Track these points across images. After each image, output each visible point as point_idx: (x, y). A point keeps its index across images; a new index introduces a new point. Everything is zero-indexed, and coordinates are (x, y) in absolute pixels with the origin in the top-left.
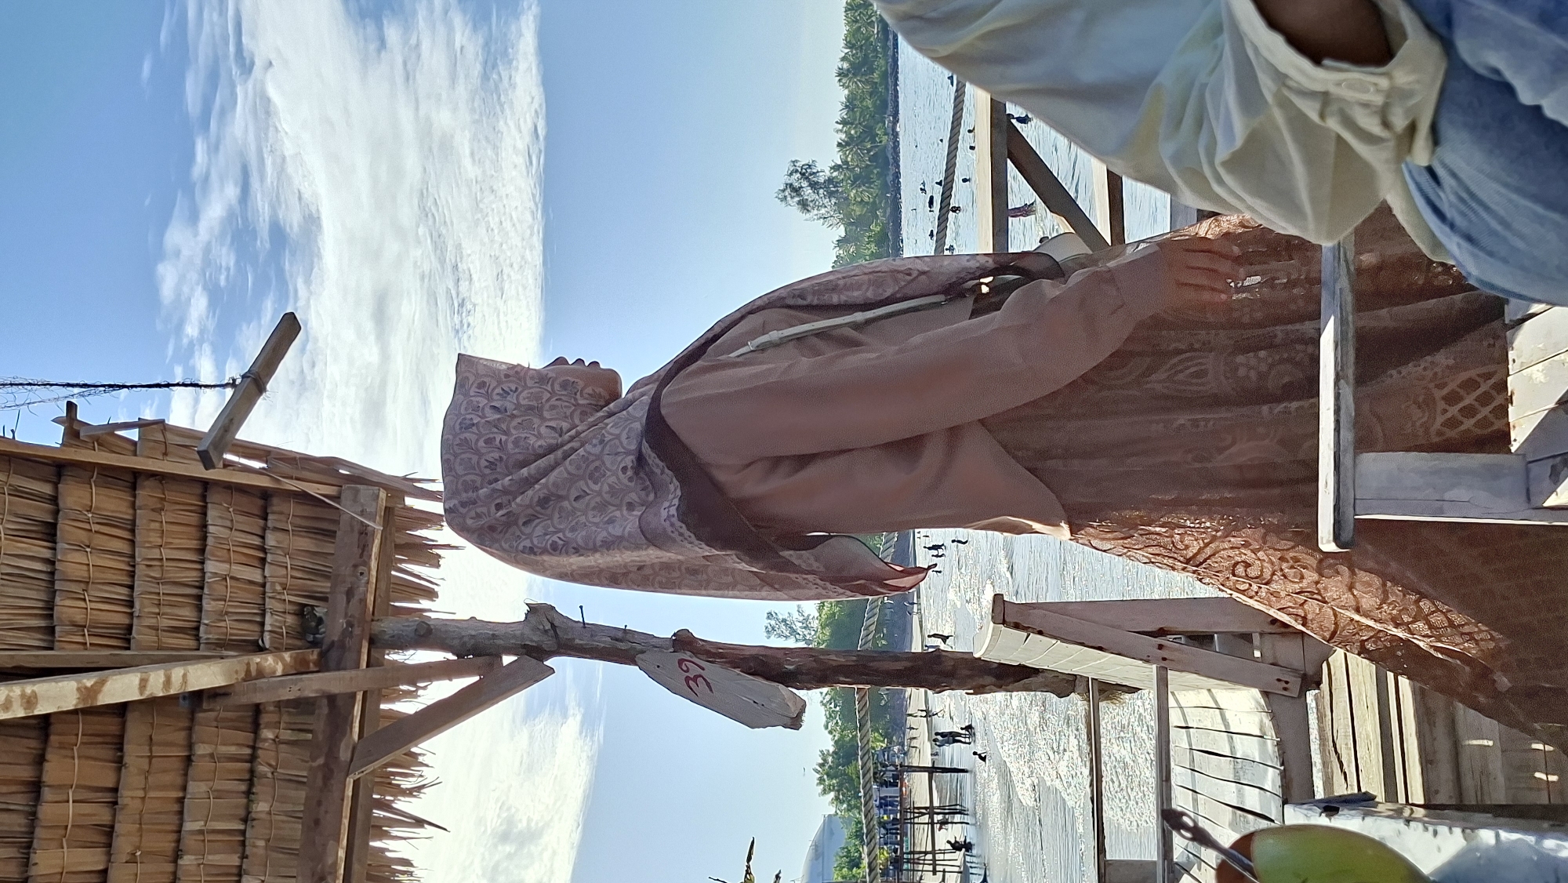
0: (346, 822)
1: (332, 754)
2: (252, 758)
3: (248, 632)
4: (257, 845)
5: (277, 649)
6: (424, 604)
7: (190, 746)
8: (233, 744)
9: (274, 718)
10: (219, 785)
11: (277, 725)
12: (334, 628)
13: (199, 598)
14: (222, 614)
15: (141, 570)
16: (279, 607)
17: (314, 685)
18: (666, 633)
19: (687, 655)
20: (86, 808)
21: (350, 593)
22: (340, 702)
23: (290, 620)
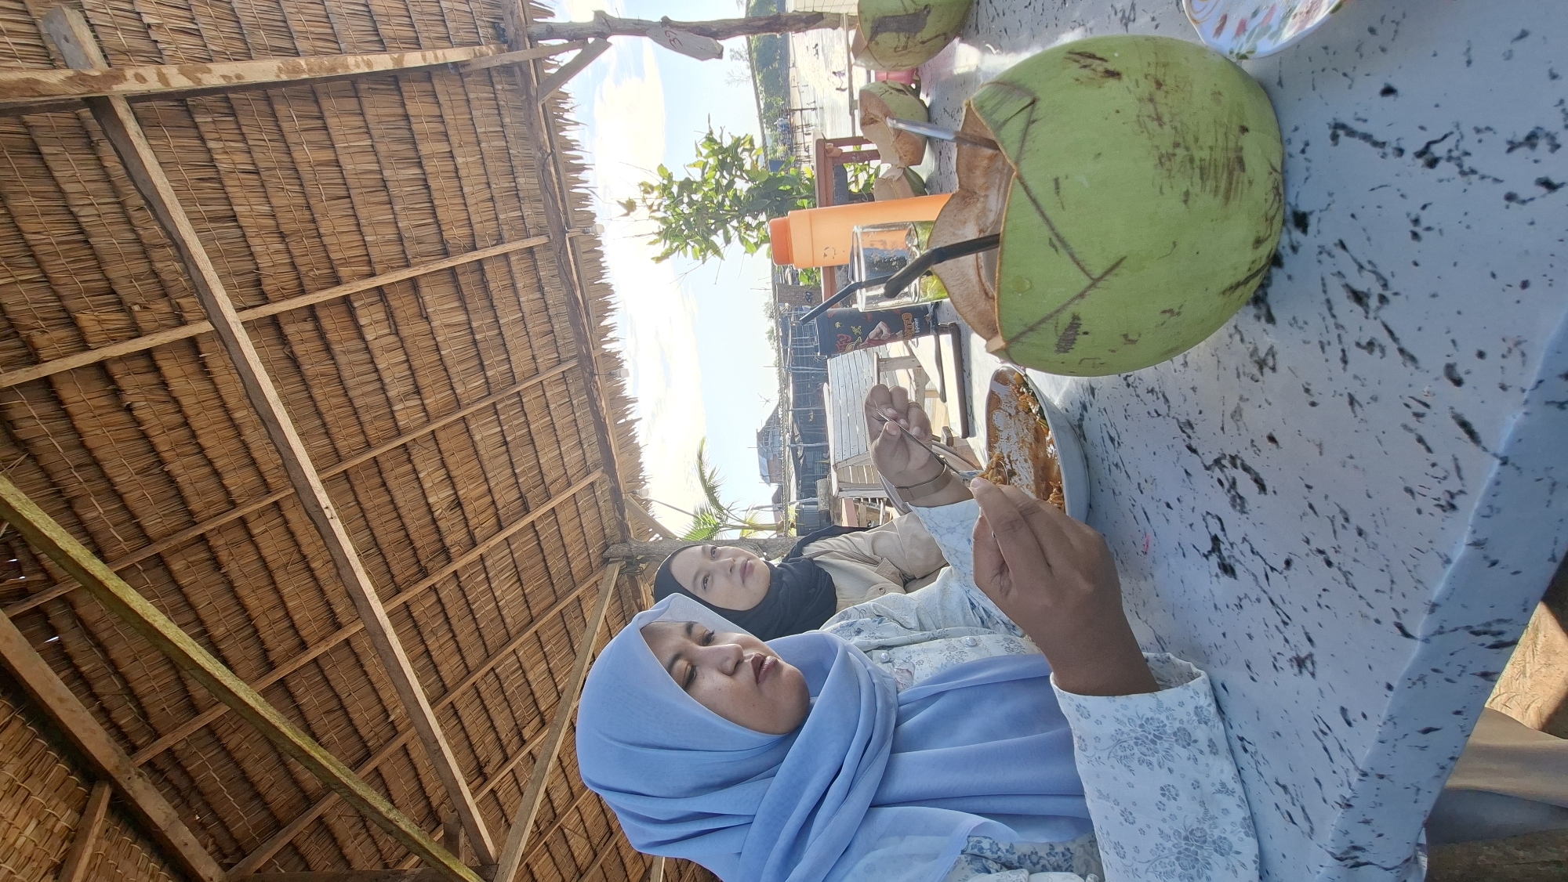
0: (543, 123)
1: (528, 94)
2: (496, 99)
3: (472, 37)
4: (511, 137)
5: (488, 44)
6: (550, 20)
7: (467, 95)
8: (486, 94)
9: (498, 79)
10: (486, 111)
11: (500, 82)
12: (511, 33)
13: (444, 21)
14: (458, 30)
15: (411, 7)
16: (483, 24)
17: (507, 58)
18: (656, 18)
19: (668, 28)
20: (431, 125)
21: (512, 13)
22: (524, 68)
23: (490, 30)
